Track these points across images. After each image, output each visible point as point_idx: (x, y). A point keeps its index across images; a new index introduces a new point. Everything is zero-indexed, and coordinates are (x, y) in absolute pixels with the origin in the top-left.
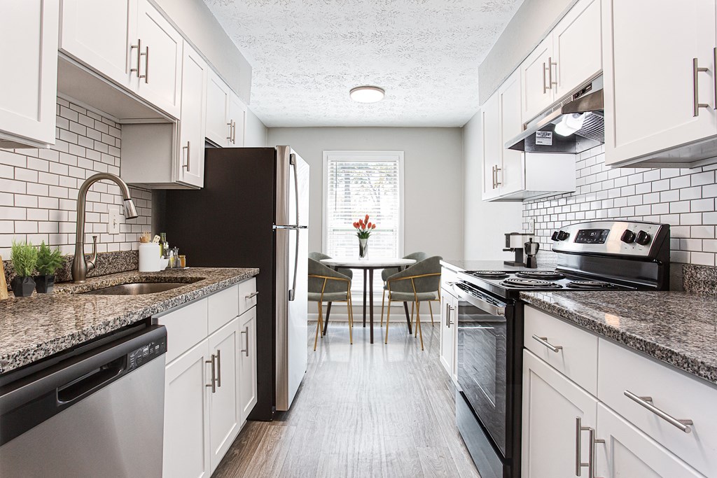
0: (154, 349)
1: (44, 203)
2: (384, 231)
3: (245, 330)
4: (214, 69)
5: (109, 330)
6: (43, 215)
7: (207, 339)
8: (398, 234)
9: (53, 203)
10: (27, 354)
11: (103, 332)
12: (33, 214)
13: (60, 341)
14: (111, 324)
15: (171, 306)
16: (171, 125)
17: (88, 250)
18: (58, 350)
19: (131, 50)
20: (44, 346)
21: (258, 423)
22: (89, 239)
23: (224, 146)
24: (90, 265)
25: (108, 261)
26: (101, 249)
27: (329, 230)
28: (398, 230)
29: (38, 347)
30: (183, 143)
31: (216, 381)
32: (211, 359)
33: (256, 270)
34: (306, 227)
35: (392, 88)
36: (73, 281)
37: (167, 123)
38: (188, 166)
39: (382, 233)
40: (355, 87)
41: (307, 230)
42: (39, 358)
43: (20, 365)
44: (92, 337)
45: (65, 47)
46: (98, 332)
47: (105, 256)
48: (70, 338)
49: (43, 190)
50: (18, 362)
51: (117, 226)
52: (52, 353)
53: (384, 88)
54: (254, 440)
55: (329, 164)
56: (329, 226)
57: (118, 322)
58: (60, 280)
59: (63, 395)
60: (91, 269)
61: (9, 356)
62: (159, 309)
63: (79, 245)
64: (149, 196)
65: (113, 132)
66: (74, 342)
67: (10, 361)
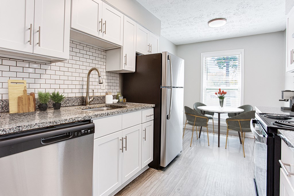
0: (87, 131)
1: (78, 79)
2: (233, 90)
3: (144, 130)
4: (140, 24)
5: (67, 122)
6: (77, 83)
7: (121, 131)
8: (240, 91)
9: (81, 79)
10: (31, 126)
11: (64, 122)
12: (74, 83)
13: (45, 123)
14: (67, 120)
15: (99, 116)
16: (120, 49)
17: (91, 95)
18: (44, 126)
19: (99, 23)
20: (38, 124)
21: (153, 169)
22: (90, 91)
23: (145, 54)
24: (91, 100)
25: (101, 99)
26: (97, 94)
27: (204, 89)
28: (240, 90)
29: (36, 124)
30: (124, 55)
31: (123, 148)
32: (121, 139)
33: (153, 105)
34: (182, 87)
35: (230, 17)
36: (85, 105)
37: (118, 48)
38: (126, 63)
39: (231, 91)
40: (210, 20)
41: (183, 89)
42: (36, 128)
43: (29, 129)
44: (59, 124)
45: (72, 27)
46: (62, 122)
47: (99, 97)
48: (49, 123)
49: (77, 75)
50: (28, 128)
51: (104, 86)
52: (41, 127)
53: (225, 18)
54: (148, 176)
55: (204, 59)
56: (204, 87)
57: (71, 120)
58: (83, 104)
59: (44, 141)
60: (91, 101)
61: (24, 126)
62: (93, 117)
63: (87, 93)
64: (118, 76)
65: (103, 53)
66: (51, 124)
67: (25, 127)
